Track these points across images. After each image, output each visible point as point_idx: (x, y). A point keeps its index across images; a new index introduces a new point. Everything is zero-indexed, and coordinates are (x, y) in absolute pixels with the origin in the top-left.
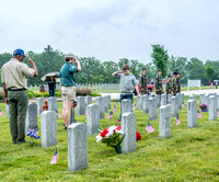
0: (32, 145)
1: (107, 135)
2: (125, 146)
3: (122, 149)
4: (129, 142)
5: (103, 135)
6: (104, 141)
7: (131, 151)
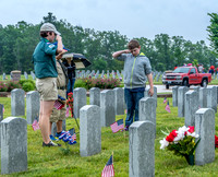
0: (67, 153)
1: (176, 139)
2: (200, 155)
3: (196, 159)
4: (206, 150)
5: (170, 139)
6: (170, 148)
7: (209, 161)
